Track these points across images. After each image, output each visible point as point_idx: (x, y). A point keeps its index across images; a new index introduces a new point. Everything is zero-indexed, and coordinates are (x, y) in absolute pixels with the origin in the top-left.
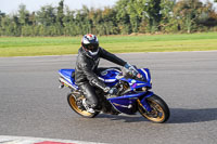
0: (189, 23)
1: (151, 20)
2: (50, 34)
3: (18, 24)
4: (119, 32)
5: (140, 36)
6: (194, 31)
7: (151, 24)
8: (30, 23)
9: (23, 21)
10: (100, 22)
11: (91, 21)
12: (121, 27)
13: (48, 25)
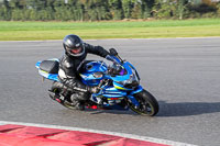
0: (181, 8)
1: (143, 6)
2: (41, 19)
3: (9, 7)
4: (111, 17)
5: (133, 22)
6: (186, 17)
7: (144, 10)
8: (21, 7)
9: (13, 5)
10: (91, 7)
11: (83, 6)
12: (113, 12)
13: (39, 9)
